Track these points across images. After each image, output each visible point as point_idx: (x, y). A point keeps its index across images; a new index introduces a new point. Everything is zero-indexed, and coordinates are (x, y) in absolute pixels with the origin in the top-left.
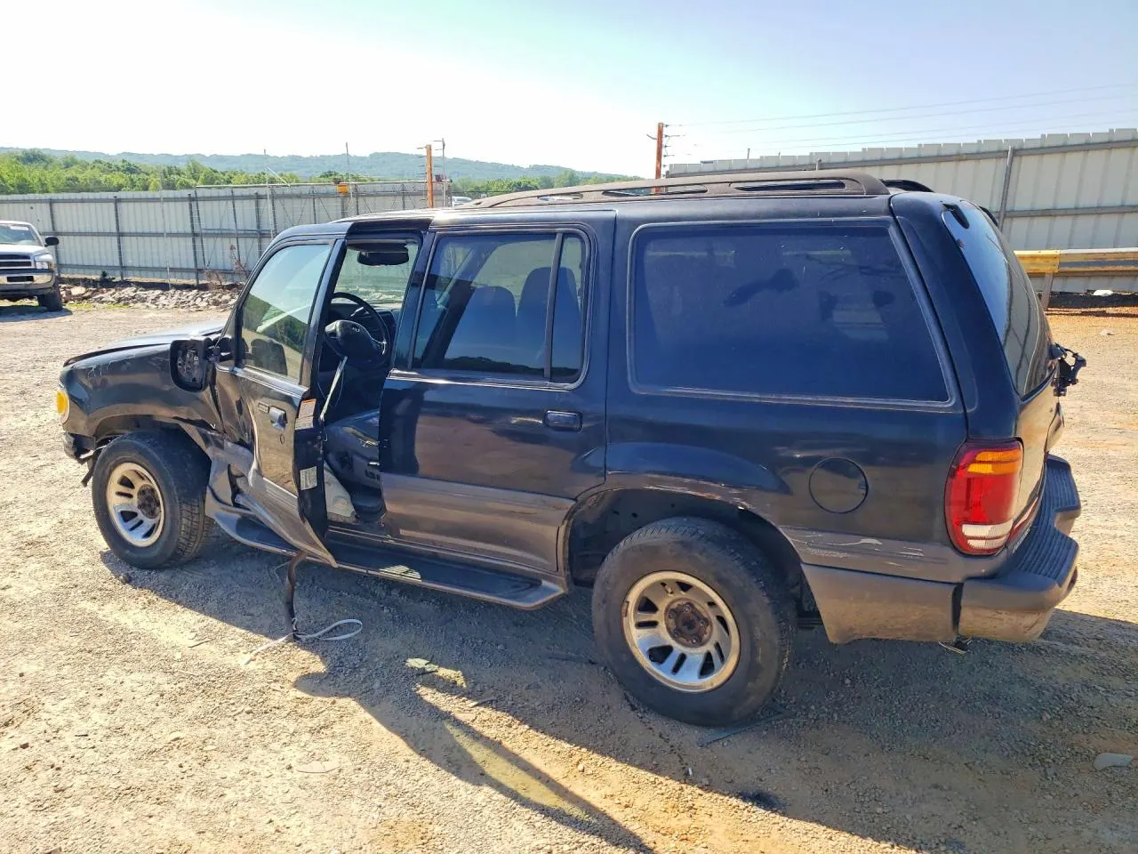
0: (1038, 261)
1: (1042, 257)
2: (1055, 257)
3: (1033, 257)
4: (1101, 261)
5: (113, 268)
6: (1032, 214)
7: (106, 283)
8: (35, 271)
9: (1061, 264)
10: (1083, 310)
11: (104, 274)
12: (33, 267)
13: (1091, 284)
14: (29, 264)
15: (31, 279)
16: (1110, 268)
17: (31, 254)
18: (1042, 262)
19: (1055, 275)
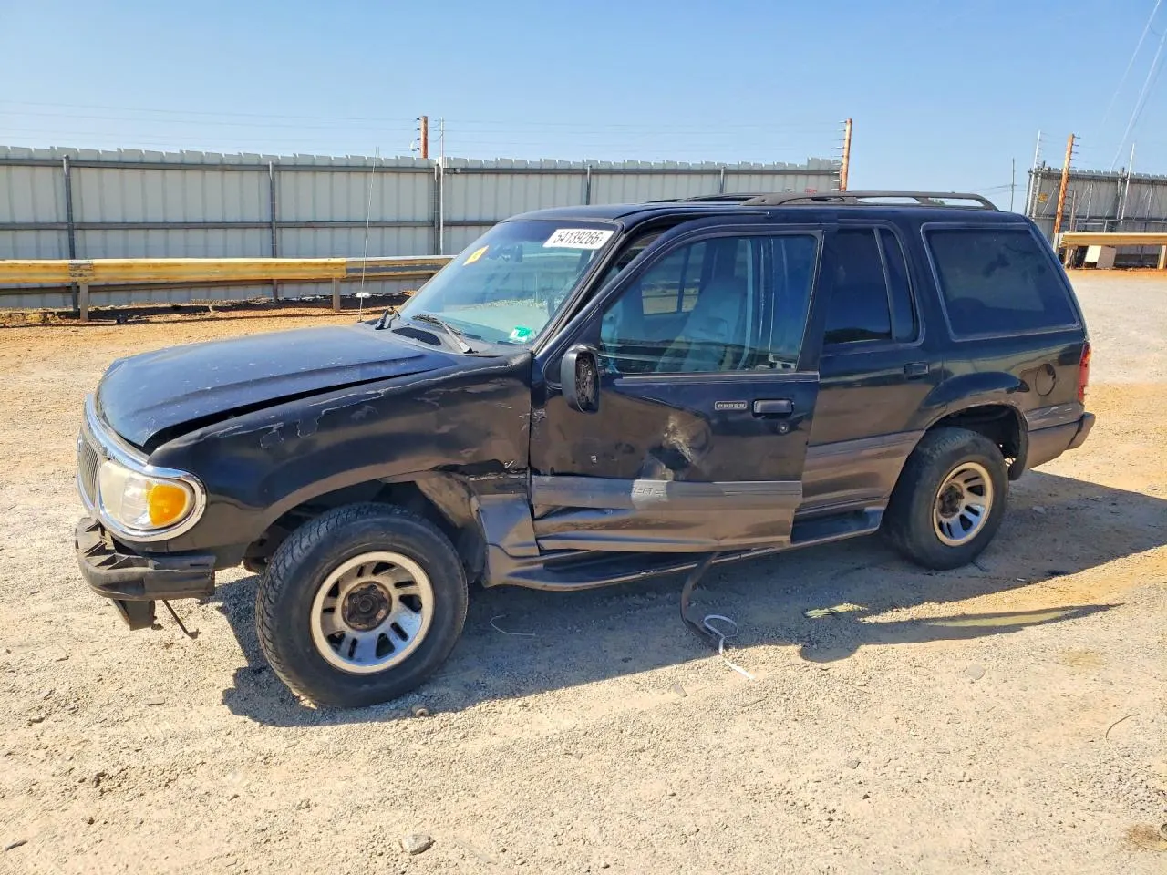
0: (329, 267)
1: (332, 264)
2: (342, 264)
3: (326, 264)
4: (376, 268)
6: (297, 225)
9: (348, 271)
10: (373, 309)
13: (354, 287)
16: (384, 273)
18: (332, 268)
19: (343, 280)
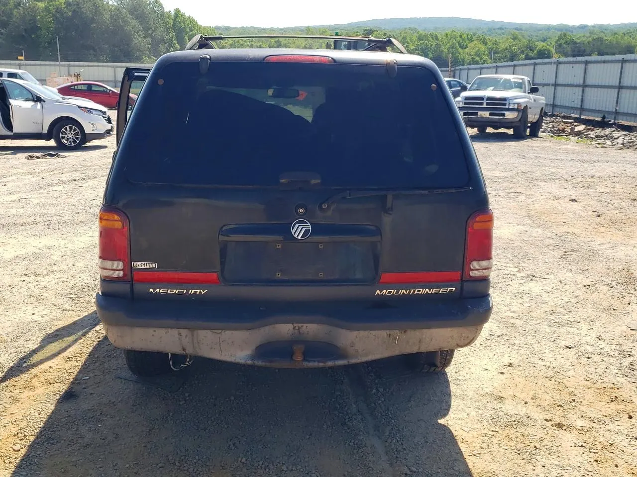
5: (609, 113)
7: (603, 124)
8: (509, 110)
11: (604, 118)
12: (507, 107)
14: (505, 104)
15: (503, 115)
17: (508, 98)
